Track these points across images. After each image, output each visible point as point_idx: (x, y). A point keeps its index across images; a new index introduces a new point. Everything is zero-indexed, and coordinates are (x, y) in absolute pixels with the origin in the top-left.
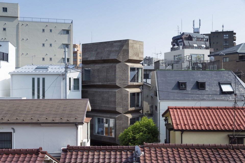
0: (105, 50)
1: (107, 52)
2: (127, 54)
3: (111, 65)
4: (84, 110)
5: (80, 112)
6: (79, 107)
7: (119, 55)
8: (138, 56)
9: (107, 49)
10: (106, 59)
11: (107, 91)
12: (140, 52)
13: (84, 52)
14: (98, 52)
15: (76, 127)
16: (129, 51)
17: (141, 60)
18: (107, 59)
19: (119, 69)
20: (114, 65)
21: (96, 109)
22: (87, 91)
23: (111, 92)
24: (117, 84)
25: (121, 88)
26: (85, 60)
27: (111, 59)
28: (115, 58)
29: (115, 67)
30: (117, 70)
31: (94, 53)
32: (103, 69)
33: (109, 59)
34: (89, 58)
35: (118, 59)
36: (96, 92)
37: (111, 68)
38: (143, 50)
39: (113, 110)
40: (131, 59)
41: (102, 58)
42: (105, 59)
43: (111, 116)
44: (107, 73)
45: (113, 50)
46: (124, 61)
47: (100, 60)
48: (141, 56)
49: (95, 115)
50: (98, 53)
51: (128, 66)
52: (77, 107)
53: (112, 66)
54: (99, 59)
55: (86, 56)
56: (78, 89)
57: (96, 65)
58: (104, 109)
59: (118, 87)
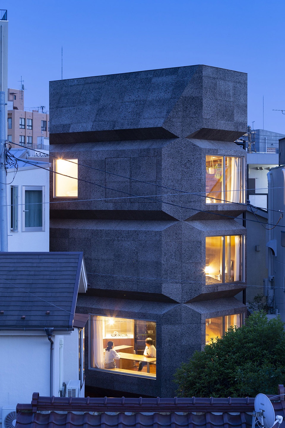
0: (126, 99)
1: (133, 105)
2: (195, 113)
3: (145, 145)
4: (72, 286)
5: (58, 295)
6: (53, 277)
7: (171, 114)
8: (231, 117)
9: (133, 97)
10: (128, 127)
11: (133, 229)
12: (238, 106)
13: (57, 107)
14: (101, 107)
15: (50, 339)
16: (204, 101)
17: (241, 130)
18: (132, 128)
19: (171, 160)
20: (154, 146)
21: (98, 287)
22: (68, 230)
23: (146, 232)
24: (166, 208)
25: (177, 220)
26: (60, 131)
27: (145, 128)
28: (159, 126)
29: (158, 153)
30: (164, 164)
31: (88, 108)
32: (119, 159)
33: (139, 127)
34: (72, 126)
35: (166, 128)
36: (95, 233)
37: (146, 158)
38: (246, 100)
39: (151, 291)
40: (210, 127)
41: (114, 126)
42: (126, 127)
43: (143, 311)
44: (131, 172)
45: (150, 98)
46: (188, 134)
47: (109, 131)
48: (241, 120)
49: (94, 307)
50: (100, 111)
51: (201, 149)
52: (48, 277)
53: (148, 149)
54: (107, 128)
55: (65, 120)
56: (40, 224)
57: (96, 149)
58: (122, 287)
59: (167, 218)
